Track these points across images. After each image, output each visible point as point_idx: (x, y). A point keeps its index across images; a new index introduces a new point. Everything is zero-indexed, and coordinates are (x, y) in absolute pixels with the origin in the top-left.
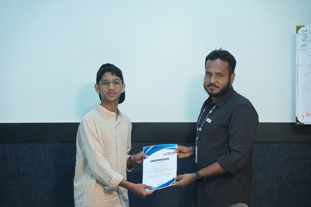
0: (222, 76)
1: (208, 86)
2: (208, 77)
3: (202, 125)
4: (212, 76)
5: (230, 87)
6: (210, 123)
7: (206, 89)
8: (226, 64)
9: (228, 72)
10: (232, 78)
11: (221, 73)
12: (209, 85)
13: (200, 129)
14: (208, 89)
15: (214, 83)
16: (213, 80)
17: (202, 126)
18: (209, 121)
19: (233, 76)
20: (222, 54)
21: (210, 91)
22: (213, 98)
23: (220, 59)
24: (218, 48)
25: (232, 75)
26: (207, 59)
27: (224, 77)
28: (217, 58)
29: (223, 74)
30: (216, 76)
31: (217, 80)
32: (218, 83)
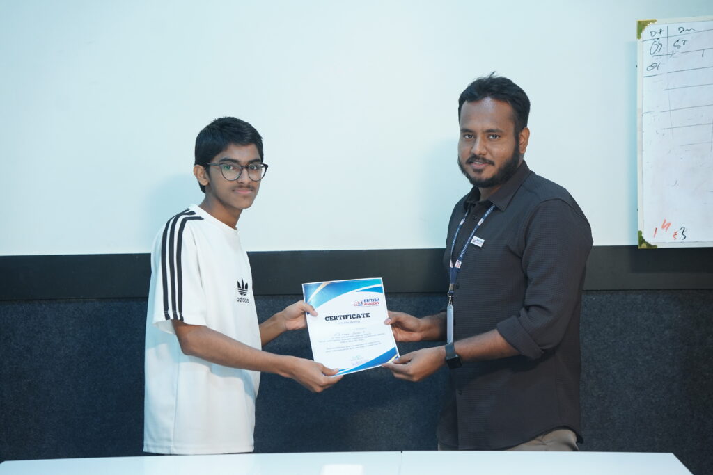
0: (499, 137)
1: (467, 163)
2: (467, 140)
3: (462, 253)
4: (475, 137)
5: (520, 162)
6: (480, 246)
7: (464, 170)
8: (506, 109)
9: (511, 128)
10: (522, 141)
11: (497, 131)
12: (469, 159)
13: (458, 264)
14: (470, 169)
15: (481, 154)
16: (478, 148)
17: (461, 256)
18: (478, 241)
19: (525, 136)
20: (496, 86)
21: (473, 175)
22: (481, 190)
23: (492, 98)
24: (485, 74)
25: (523, 133)
26: (461, 101)
27: (504, 139)
28: (485, 96)
29: (501, 132)
30: (486, 138)
31: (489, 146)
32: (491, 154)
